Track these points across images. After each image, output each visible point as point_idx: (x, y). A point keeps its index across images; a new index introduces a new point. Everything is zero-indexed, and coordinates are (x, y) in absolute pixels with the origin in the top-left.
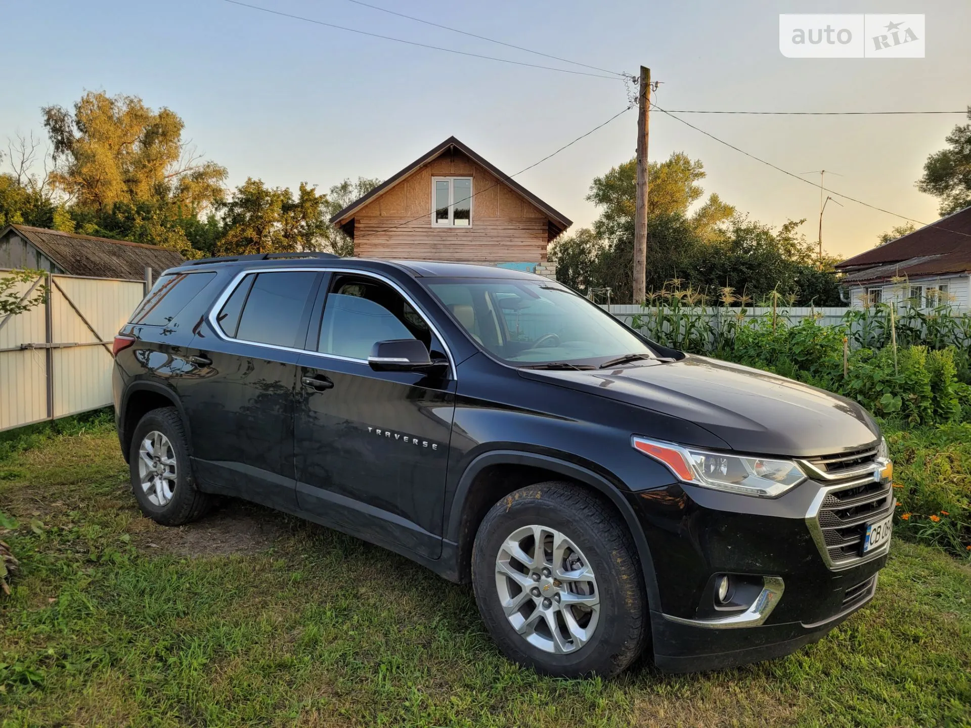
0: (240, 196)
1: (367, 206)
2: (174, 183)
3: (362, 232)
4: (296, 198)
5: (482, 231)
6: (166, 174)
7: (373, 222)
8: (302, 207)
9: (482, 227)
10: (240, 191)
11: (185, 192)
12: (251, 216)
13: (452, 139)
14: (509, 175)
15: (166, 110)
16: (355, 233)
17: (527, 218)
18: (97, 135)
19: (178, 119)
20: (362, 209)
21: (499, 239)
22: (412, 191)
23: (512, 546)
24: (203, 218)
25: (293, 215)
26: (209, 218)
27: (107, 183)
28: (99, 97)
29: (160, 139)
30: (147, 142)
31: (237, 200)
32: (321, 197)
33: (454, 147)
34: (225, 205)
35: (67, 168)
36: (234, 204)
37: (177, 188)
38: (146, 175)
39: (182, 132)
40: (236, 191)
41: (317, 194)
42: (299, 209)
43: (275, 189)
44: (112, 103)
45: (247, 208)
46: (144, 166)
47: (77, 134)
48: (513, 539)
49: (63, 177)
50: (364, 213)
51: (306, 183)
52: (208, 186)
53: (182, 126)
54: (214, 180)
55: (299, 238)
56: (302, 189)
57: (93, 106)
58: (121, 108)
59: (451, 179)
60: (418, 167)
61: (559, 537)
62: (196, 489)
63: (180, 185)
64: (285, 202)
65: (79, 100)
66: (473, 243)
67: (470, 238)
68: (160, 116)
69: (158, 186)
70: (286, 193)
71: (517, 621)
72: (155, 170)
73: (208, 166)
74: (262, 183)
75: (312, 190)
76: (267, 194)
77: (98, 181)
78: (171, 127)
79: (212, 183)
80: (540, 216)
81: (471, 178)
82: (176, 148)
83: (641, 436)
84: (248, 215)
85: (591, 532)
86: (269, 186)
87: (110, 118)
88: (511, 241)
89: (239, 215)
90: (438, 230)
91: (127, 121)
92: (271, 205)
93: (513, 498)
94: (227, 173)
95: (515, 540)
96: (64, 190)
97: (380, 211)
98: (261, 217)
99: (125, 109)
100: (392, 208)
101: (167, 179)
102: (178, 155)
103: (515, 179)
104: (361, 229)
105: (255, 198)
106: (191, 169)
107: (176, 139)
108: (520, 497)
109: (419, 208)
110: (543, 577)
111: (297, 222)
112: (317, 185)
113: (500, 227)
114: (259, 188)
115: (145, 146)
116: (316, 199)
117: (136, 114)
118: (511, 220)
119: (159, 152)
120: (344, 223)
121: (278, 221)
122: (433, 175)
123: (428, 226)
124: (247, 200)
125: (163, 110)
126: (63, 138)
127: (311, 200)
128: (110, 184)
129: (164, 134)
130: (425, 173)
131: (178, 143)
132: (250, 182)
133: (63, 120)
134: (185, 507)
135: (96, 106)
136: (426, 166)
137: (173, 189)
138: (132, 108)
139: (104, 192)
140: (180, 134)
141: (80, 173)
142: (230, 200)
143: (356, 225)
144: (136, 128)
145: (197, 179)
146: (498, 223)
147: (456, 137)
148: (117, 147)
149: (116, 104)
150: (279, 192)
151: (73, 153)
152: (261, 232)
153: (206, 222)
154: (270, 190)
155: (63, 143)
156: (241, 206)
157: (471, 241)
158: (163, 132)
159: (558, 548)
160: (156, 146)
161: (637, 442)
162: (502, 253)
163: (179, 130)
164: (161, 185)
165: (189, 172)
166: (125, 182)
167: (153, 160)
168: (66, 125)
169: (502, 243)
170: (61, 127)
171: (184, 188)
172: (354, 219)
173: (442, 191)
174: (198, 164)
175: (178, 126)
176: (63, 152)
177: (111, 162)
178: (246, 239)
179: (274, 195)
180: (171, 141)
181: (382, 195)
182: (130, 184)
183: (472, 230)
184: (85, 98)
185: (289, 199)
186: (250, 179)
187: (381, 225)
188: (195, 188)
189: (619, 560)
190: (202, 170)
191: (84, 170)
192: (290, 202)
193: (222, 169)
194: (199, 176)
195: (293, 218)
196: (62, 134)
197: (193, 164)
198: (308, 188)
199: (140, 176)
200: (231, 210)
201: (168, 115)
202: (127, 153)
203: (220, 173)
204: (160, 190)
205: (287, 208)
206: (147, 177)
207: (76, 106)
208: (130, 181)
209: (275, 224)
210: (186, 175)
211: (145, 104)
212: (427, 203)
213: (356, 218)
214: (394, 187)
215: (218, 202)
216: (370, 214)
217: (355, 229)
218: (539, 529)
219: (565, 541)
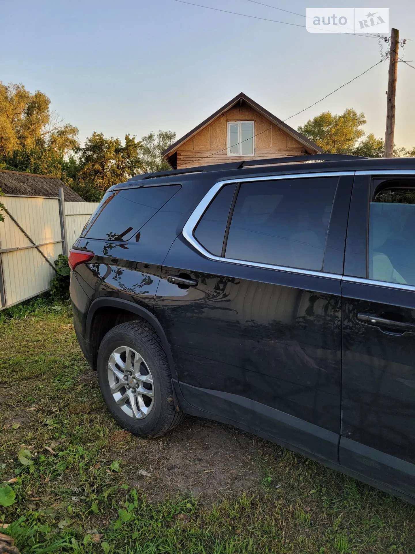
0: (89, 144)
2: (47, 138)
3: (182, 162)
4: (123, 144)
5: (261, 158)
6: (42, 132)
7: (189, 154)
8: (127, 149)
9: (261, 155)
10: (89, 140)
11: (54, 143)
12: (97, 156)
13: (242, 95)
15: (39, 92)
16: (178, 162)
17: (290, 148)
19: (47, 98)
20: (181, 146)
22: (214, 132)
24: (66, 159)
25: (122, 155)
26: (70, 159)
27: (8, 139)
29: (37, 110)
30: (29, 113)
31: (88, 147)
32: (138, 143)
33: (243, 100)
34: (81, 150)
36: (87, 149)
37: (49, 141)
38: (30, 133)
39: (50, 106)
40: (87, 141)
41: (136, 141)
42: (126, 151)
43: (111, 139)
44: (7, 89)
45: (94, 151)
46: (29, 128)
50: (183, 149)
51: (129, 135)
52: (68, 139)
53: (49, 102)
54: (71, 135)
55: (127, 169)
56: (127, 138)
58: (12, 92)
59: (240, 123)
60: (218, 115)
63: (51, 139)
64: (117, 147)
68: (36, 96)
69: (38, 140)
70: (117, 142)
72: (35, 130)
73: (67, 127)
74: (103, 135)
75: (133, 139)
76: (106, 142)
77: (2, 138)
78: (42, 103)
79: (69, 137)
80: (299, 146)
81: (253, 122)
82: (46, 116)
84: (95, 156)
86: (107, 137)
87: (6, 98)
89: (89, 156)
90: (232, 158)
91: (16, 100)
92: (108, 149)
94: (78, 130)
97: (194, 146)
98: (104, 157)
99: (15, 92)
100: (201, 145)
101: (42, 136)
102: (49, 121)
104: (181, 159)
105: (99, 145)
106: (56, 129)
107: (46, 111)
109: (219, 144)
111: (124, 159)
112: (136, 136)
114: (101, 138)
115: (28, 116)
116: (135, 144)
117: (21, 95)
118: (280, 150)
119: (37, 119)
120: (170, 155)
121: (113, 159)
122: (227, 121)
123: (226, 156)
124: (94, 147)
125: (37, 92)
127: (132, 145)
128: (10, 140)
129: (39, 108)
130: (223, 120)
131: (48, 113)
132: (95, 135)
136: (223, 114)
137: (47, 141)
138: (19, 92)
139: (6, 144)
140: (48, 108)
142: (82, 146)
143: (178, 157)
144: (22, 104)
145: (60, 135)
146: (271, 152)
147: (244, 93)
148: (11, 117)
149: (9, 89)
150: (113, 141)
152: (104, 166)
153: (68, 161)
154: (108, 139)
156: (91, 151)
158: (38, 106)
160: (35, 115)
163: (48, 104)
164: (39, 140)
165: (56, 131)
166: (18, 138)
167: (34, 124)
171: (53, 141)
172: (176, 153)
173: (234, 132)
174: (61, 126)
175: (47, 102)
177: (9, 126)
178: (94, 170)
179: (110, 143)
180: (43, 112)
181: (194, 136)
183: (253, 158)
185: (119, 145)
186: (95, 133)
187: (194, 157)
188: (60, 140)
190: (63, 129)
192: (120, 147)
193: (75, 128)
194: (62, 133)
195: (122, 157)
197: (58, 126)
198: (131, 138)
199: (27, 134)
200: (85, 153)
201: (40, 95)
202: (18, 120)
203: (74, 131)
204: (39, 142)
205: (118, 151)
208: (21, 138)
209: (111, 161)
210: (54, 133)
211: (27, 89)
212: (224, 140)
213: (178, 152)
214: (202, 129)
215: (76, 148)
216: (187, 149)
217: (178, 159)
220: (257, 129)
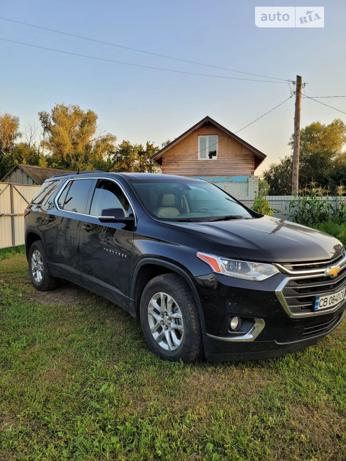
0: (120, 149)
1: (168, 151)
2: (94, 144)
3: (166, 163)
4: (145, 149)
5: (222, 161)
6: (90, 140)
7: (171, 158)
8: (147, 153)
9: (222, 159)
10: (120, 146)
11: (98, 148)
12: (125, 157)
13: (207, 117)
14: (233, 133)
15: (90, 111)
16: (163, 164)
17: (244, 154)
18: (61, 123)
19: (95, 115)
20: (166, 152)
21: (230, 165)
22: (188, 143)
23: (154, 302)
24: (105, 158)
25: (143, 156)
26: (108, 159)
27: (65, 145)
28: (62, 107)
29: (88, 124)
30: (82, 126)
31: (118, 151)
32: (156, 148)
33: (208, 121)
34: (113, 153)
35: (48, 139)
36: (117, 153)
37: (95, 146)
38: (81, 140)
39: (97, 120)
40: (118, 147)
41: (154, 146)
42: (146, 154)
43: (135, 145)
44: (67, 109)
45: (123, 154)
46: (81, 137)
47: (53, 123)
48: (154, 299)
49: (46, 143)
50: (166, 154)
51: (149, 142)
52: (108, 144)
53: (97, 118)
54: (111, 142)
55: (146, 167)
56: (148, 144)
57: (59, 111)
58: (71, 111)
59: (207, 137)
60: (191, 132)
61: (170, 298)
62: (50, 275)
63: (96, 145)
64: (140, 150)
65: (53, 108)
66: (218, 167)
67: (216, 165)
68: (88, 114)
70: (141, 146)
71: (156, 335)
72: (85, 138)
73: (108, 136)
74: (129, 142)
75: (152, 145)
76: (131, 147)
77: (61, 144)
78: (91, 119)
79: (110, 143)
80: (251, 153)
81: (217, 136)
82: (94, 128)
83: (202, 251)
84: (123, 157)
85: (180, 295)
86: (133, 143)
87: (67, 115)
88: (236, 166)
89: (119, 157)
90: (201, 161)
91: (73, 117)
92: (133, 152)
93: (153, 280)
94: (117, 138)
96: (47, 148)
97: (174, 153)
98: (129, 158)
99: (73, 111)
100: (179, 152)
101: (91, 142)
102: (95, 131)
103: (237, 134)
104: (165, 162)
105: (126, 149)
106: (101, 137)
107: (94, 124)
108: (156, 279)
109: (192, 151)
110: (165, 316)
111: (145, 160)
112: (154, 142)
113: (231, 159)
114: (128, 144)
115: (81, 128)
116: (154, 149)
117: (77, 113)
118: (236, 156)
119: (87, 130)
120: (157, 159)
121: (137, 160)
122: (198, 135)
123: (196, 160)
124: (123, 150)
125: (88, 111)
126: (47, 125)
128: (66, 145)
129: (89, 122)
130: (195, 134)
131: (95, 126)
132: (124, 142)
133: (47, 117)
134: (46, 283)
135: (60, 110)
136: (195, 131)
137: (93, 146)
138: (75, 111)
139: (64, 149)
140: (96, 122)
141: (54, 141)
142: (115, 150)
143: (163, 160)
144: (77, 120)
145: (103, 141)
146: (230, 157)
147: (209, 116)
148: (69, 129)
149: (69, 109)
150: (137, 146)
151: (52, 132)
152: (129, 165)
153: (106, 161)
154: (133, 145)
155: (47, 128)
156: (120, 153)
157: (217, 166)
158: (89, 121)
159: (169, 303)
160: (86, 128)
161: (199, 254)
162: (233, 172)
163: (95, 119)
164: (88, 145)
165: (100, 139)
166: (72, 144)
167: (84, 134)
168: (48, 120)
169: (232, 167)
170: (46, 121)
171: (98, 146)
172: (162, 157)
173: (203, 142)
174: (104, 135)
175: (95, 118)
176: (47, 132)
177: (67, 136)
178: (122, 168)
179: (135, 148)
180: (92, 125)
181: (174, 146)
182: (75, 145)
183: (217, 161)
184: (56, 107)
185: (142, 149)
186: (124, 141)
187: (175, 160)
188: (103, 146)
189: (191, 309)
190: (105, 138)
191: (56, 139)
192: (142, 150)
193: (114, 137)
194: (104, 140)
195: (143, 158)
196: (47, 124)
197: (102, 135)
198: (150, 144)
199: (79, 141)
200: (116, 155)
201: (90, 113)
202: (74, 131)
203: (113, 139)
204: (88, 147)
205: (141, 153)
206: (82, 141)
207: (52, 110)
208: (75, 144)
209: (136, 161)
210: (99, 140)
211: (81, 109)
212: (196, 148)
213: (163, 157)
214: (180, 142)
215: (110, 152)
216: (169, 155)
217: (162, 162)
218: (162, 294)
219: (171, 299)
220: (220, 141)
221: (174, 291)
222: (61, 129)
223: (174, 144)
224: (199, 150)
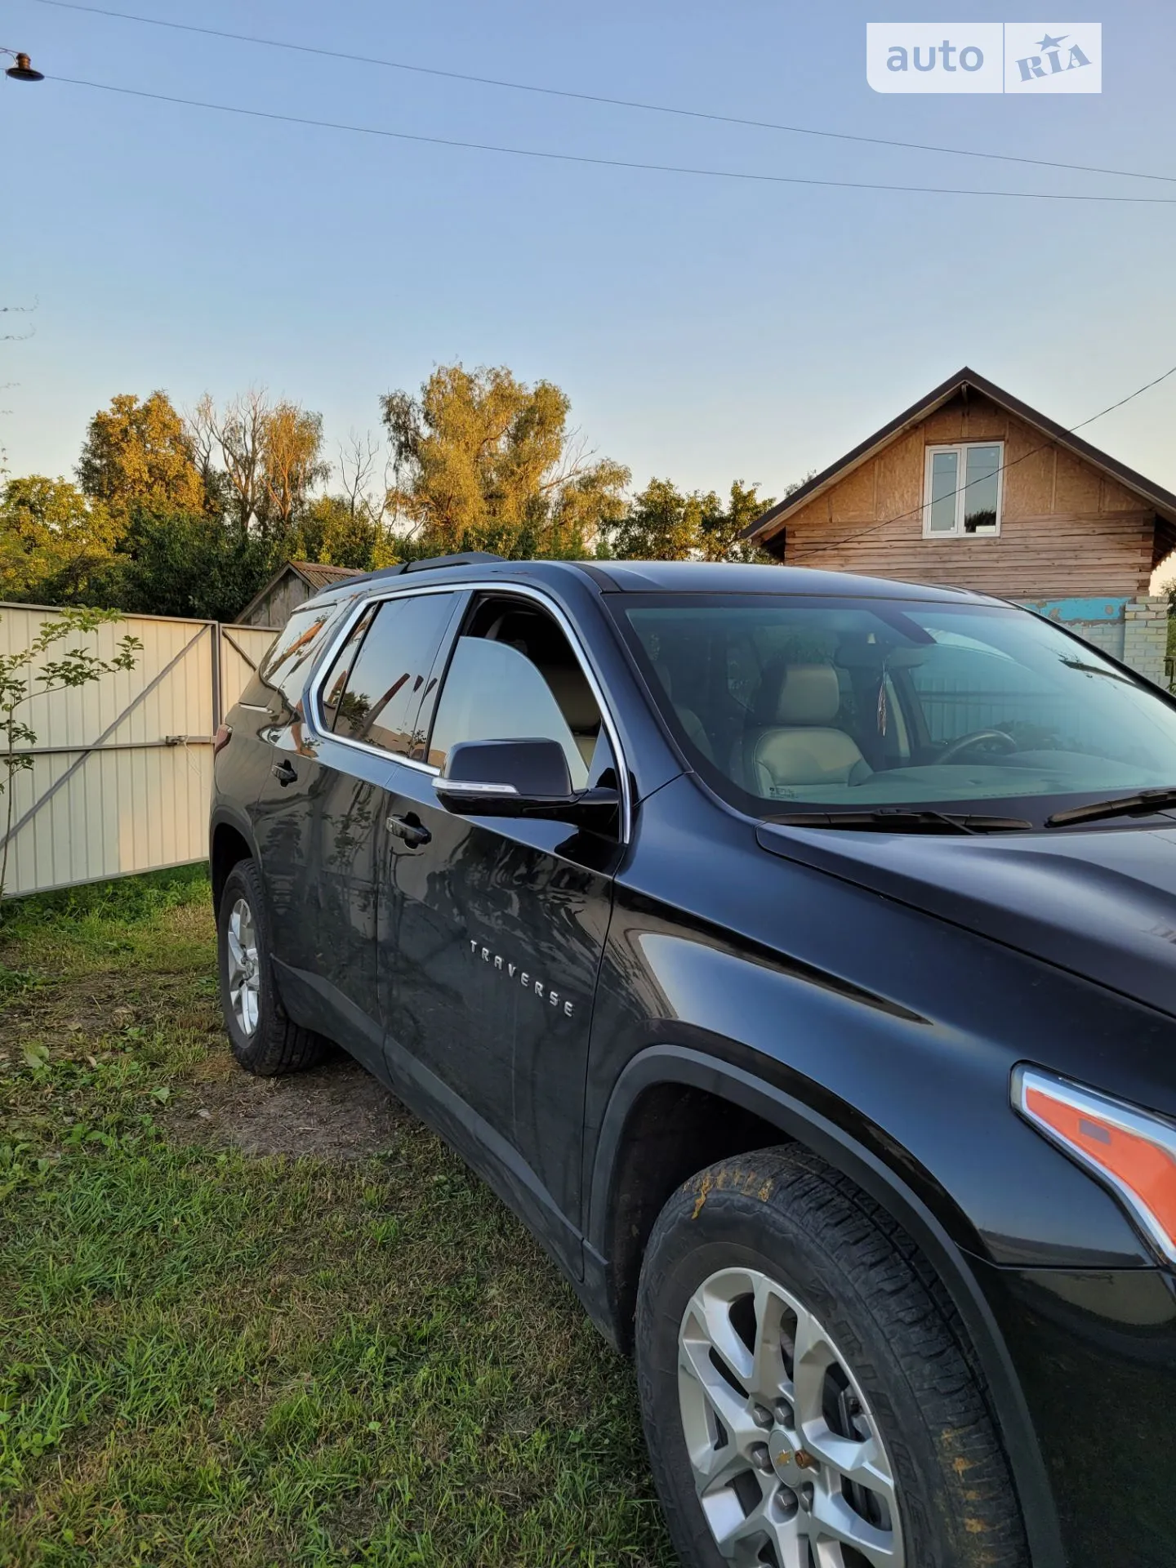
0: (639, 509)
1: (807, 506)
2: (554, 496)
3: (798, 553)
4: (725, 508)
5: (1018, 541)
6: (544, 482)
7: (818, 535)
8: (734, 521)
9: (1019, 534)
10: (639, 499)
11: (568, 508)
12: (656, 539)
13: (966, 373)
14: (1068, 427)
15: (544, 385)
16: (787, 554)
17: (1110, 512)
18: (450, 431)
19: (562, 397)
20: (800, 511)
21: (1052, 555)
22: (888, 473)
23: (713, 1311)
24: (590, 543)
25: (718, 535)
26: (599, 544)
27: (462, 502)
28: (455, 374)
29: (537, 429)
30: (517, 438)
31: (633, 516)
32: (765, 503)
33: (970, 388)
34: (616, 524)
35: (410, 483)
36: (630, 522)
37: (557, 504)
38: (514, 485)
39: (567, 416)
40: (635, 502)
41: (759, 498)
42: (730, 525)
43: (692, 495)
44: (472, 381)
45: (648, 527)
46: (513, 473)
47: (426, 431)
48: (717, 1291)
49: (404, 496)
50: (802, 519)
51: (742, 482)
52: (602, 497)
53: (567, 407)
54: (611, 487)
56: (736, 492)
57: (445, 387)
58: (484, 387)
59: (962, 450)
60: (898, 431)
61: (810, 1328)
63: (563, 499)
64: (708, 514)
65: (427, 381)
66: (1001, 565)
67: (995, 556)
68: (537, 395)
69: (533, 502)
70: (711, 500)
71: (722, 1513)
72: (528, 477)
73: (603, 467)
74: (671, 486)
75: (751, 493)
76: (679, 502)
77: (450, 499)
78: (549, 412)
79: (607, 493)
80: (1139, 507)
81: (1001, 444)
82: (558, 440)
83: (1050, 1072)
84: (651, 537)
86: (683, 489)
87: (469, 402)
88: (1076, 558)
89: (636, 538)
90: (935, 543)
91: (490, 407)
92: (685, 520)
93: (714, 1182)
94: (630, 475)
95: (722, 1297)
96: (406, 514)
97: (831, 513)
98: (669, 541)
99: (489, 388)
100: (849, 510)
101: (545, 491)
102: (560, 454)
103: (1078, 433)
104: (796, 547)
105: (659, 510)
106: (579, 472)
107: (558, 428)
108: (727, 1182)
109: (900, 504)
110: (779, 1426)
111: (725, 547)
112: (758, 484)
113: (1053, 533)
114: (666, 493)
115: (515, 442)
116: (756, 506)
117: (504, 395)
118: (1077, 518)
119: (533, 450)
120: (767, 538)
121: (696, 546)
122: (928, 443)
123: (916, 537)
124: (649, 515)
125: (540, 385)
126: (407, 439)
127: (748, 509)
128: (466, 502)
129: (541, 422)
130: (914, 441)
131: (562, 434)
132: (656, 486)
133: (407, 413)
135: (449, 387)
136: (915, 427)
137: (553, 504)
138: (498, 386)
139: (457, 514)
140: (564, 420)
141: (426, 489)
142: (623, 515)
143: (789, 541)
144: (502, 417)
145: (585, 487)
146: (1051, 525)
147: (972, 368)
148: (475, 448)
149: (476, 381)
150: (700, 499)
151: (421, 461)
153: (595, 554)
154: (684, 496)
155: (408, 447)
156: (640, 526)
157: (997, 561)
158: (540, 419)
159: (804, 1355)
160: (530, 441)
161: (1030, 1092)
162: (1060, 582)
163: (563, 413)
164: (537, 500)
165: (576, 478)
166: (485, 499)
167: (524, 463)
168: (411, 418)
169: (1057, 563)
170: (405, 422)
171: (567, 503)
172: (784, 529)
173: (946, 472)
174: (588, 464)
175: (561, 407)
176: (407, 459)
177: (468, 470)
179: (690, 505)
180: (550, 431)
181: (834, 486)
182: (493, 500)
183: (999, 541)
184: (435, 376)
185: (715, 509)
186: (654, 481)
187: (832, 539)
188: (584, 502)
190: (593, 473)
191: (432, 484)
192: (716, 514)
193: (623, 468)
194: (589, 483)
195: (720, 540)
196: (406, 433)
197: (581, 466)
198: (745, 490)
199: (507, 488)
200: (626, 531)
201: (547, 391)
202: (491, 455)
203: (619, 476)
204: (535, 507)
205: (711, 523)
206: (516, 489)
207: (423, 388)
208: (494, 497)
209: (692, 550)
210: (571, 482)
211: (517, 379)
212: (916, 494)
213: (788, 529)
214: (856, 470)
215: (605, 521)
216: (813, 520)
217: (787, 548)
218: (764, 1287)
219: (822, 1345)
220: (1012, 463)
221: (840, 1305)
222: (447, 449)
223: (831, 481)
224: (928, 498)
